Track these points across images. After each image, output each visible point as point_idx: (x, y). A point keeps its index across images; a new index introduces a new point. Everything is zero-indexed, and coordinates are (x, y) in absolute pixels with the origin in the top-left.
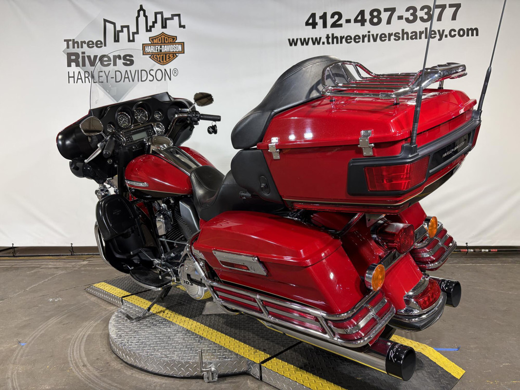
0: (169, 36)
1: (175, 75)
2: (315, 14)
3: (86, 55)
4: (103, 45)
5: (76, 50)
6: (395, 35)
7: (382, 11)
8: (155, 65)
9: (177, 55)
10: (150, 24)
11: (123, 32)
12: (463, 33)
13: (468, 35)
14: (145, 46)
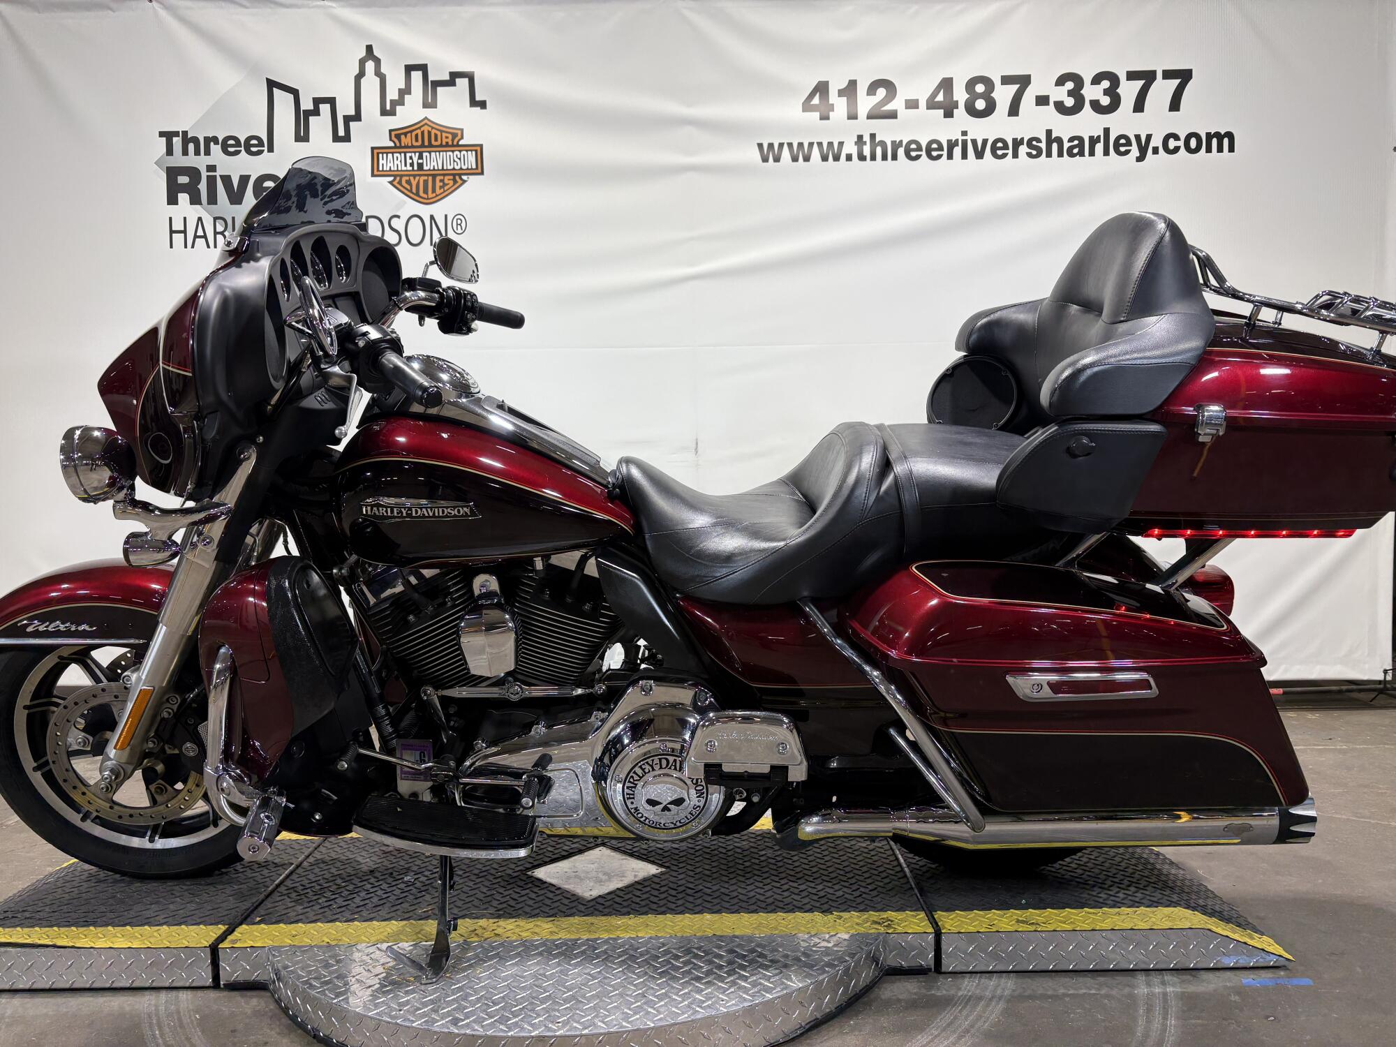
0: (443, 130)
1: (459, 231)
2: (827, 82)
3: (218, 174)
4: (266, 148)
5: (191, 161)
6: (1030, 145)
7: (997, 81)
8: (405, 203)
9: (464, 177)
10: (392, 94)
11: (319, 115)
12: (1196, 143)
13: (1209, 150)
14: (378, 154)
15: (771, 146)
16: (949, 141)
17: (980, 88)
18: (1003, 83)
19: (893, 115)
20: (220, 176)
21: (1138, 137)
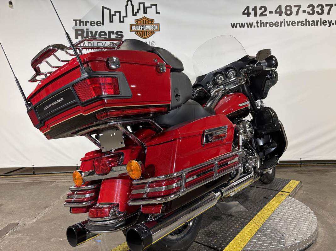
0: (149, 19)
2: (249, 7)
3: (89, 31)
4: (102, 24)
5: (82, 27)
8: (139, 38)
10: (135, 10)
11: (116, 15)
14: (132, 26)
16: (280, 22)
17: (288, 8)
18: (294, 7)
19: (266, 15)
20: (90, 32)
21: (329, 21)
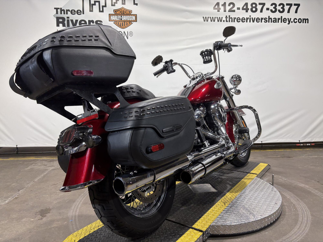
0: (127, 10)
1: (131, 36)
2: (219, 3)
3: (70, 19)
4: (82, 13)
5: (63, 15)
6: (265, 20)
7: (258, 4)
8: (118, 28)
9: (132, 22)
11: (96, 5)
12: (301, 21)
13: (303, 23)
14: (110, 16)
15: (206, 17)
16: (247, 18)
17: (254, 5)
19: (234, 11)
20: (71, 20)
21: (288, 19)
